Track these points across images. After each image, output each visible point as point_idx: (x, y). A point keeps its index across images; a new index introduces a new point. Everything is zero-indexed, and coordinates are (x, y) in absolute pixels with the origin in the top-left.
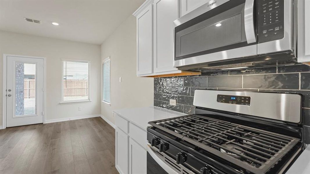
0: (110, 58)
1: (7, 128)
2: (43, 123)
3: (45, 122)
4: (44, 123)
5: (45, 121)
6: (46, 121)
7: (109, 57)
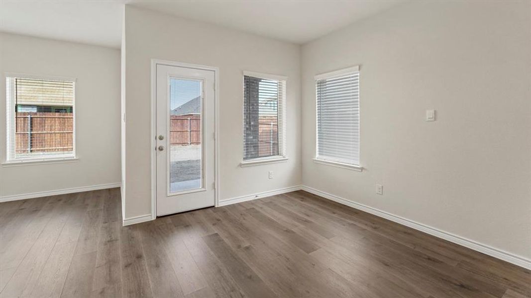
0: (359, 69)
1: (157, 217)
2: (214, 206)
3: (218, 204)
4: (216, 206)
5: (218, 201)
6: (220, 201)
7: (358, 67)
